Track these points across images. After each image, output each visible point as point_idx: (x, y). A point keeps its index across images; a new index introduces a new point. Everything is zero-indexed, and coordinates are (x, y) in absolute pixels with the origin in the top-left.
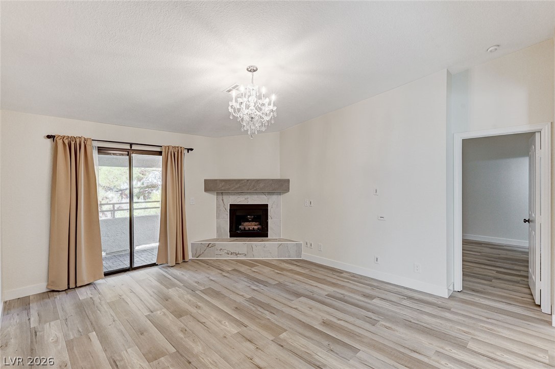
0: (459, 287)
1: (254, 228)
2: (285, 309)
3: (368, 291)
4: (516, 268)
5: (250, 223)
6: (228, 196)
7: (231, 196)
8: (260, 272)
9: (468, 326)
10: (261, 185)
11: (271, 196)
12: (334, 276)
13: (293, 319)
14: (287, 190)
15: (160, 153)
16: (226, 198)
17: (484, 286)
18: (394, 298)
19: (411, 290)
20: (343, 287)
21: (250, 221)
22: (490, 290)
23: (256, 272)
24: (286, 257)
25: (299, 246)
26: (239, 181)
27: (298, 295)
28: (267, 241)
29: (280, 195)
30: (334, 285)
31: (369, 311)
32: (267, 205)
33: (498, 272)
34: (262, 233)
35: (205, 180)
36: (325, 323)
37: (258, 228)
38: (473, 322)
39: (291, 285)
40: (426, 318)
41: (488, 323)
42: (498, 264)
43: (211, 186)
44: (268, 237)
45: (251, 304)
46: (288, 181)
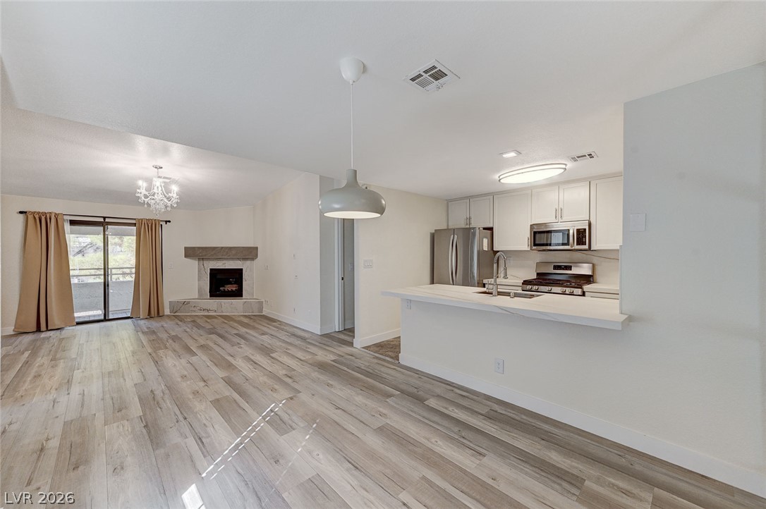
6: (207, 262)
7: (211, 262)
10: (234, 252)
11: (244, 262)
14: (257, 256)
15: (135, 225)
16: (206, 263)
21: (231, 284)
24: (250, 313)
25: (261, 304)
26: (214, 248)
28: (242, 300)
29: (251, 261)
32: (242, 269)
34: (238, 293)
35: (185, 248)
37: (235, 290)
43: (190, 253)
44: (242, 296)
46: (256, 248)
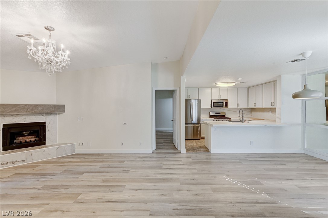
0: (155, 148)
1: (31, 140)
2: (75, 184)
3: (120, 159)
4: (168, 138)
5: (26, 137)
8: (45, 169)
9: (161, 161)
10: (40, 109)
11: (49, 116)
12: (100, 158)
13: (83, 186)
14: (63, 111)
17: (162, 146)
18: (133, 159)
19: (136, 154)
20: (107, 161)
22: (164, 147)
23: (41, 170)
24: (63, 155)
25: (73, 146)
27: (81, 173)
28: (45, 147)
29: (57, 115)
30: (102, 162)
31: (124, 168)
32: (45, 123)
33: (164, 140)
34: (40, 142)
36: (103, 181)
37: (36, 140)
38: (162, 159)
39: (74, 169)
40: (147, 163)
41: (166, 158)
42: (163, 138)
44: (45, 144)
45: (44, 190)
46: (64, 106)
